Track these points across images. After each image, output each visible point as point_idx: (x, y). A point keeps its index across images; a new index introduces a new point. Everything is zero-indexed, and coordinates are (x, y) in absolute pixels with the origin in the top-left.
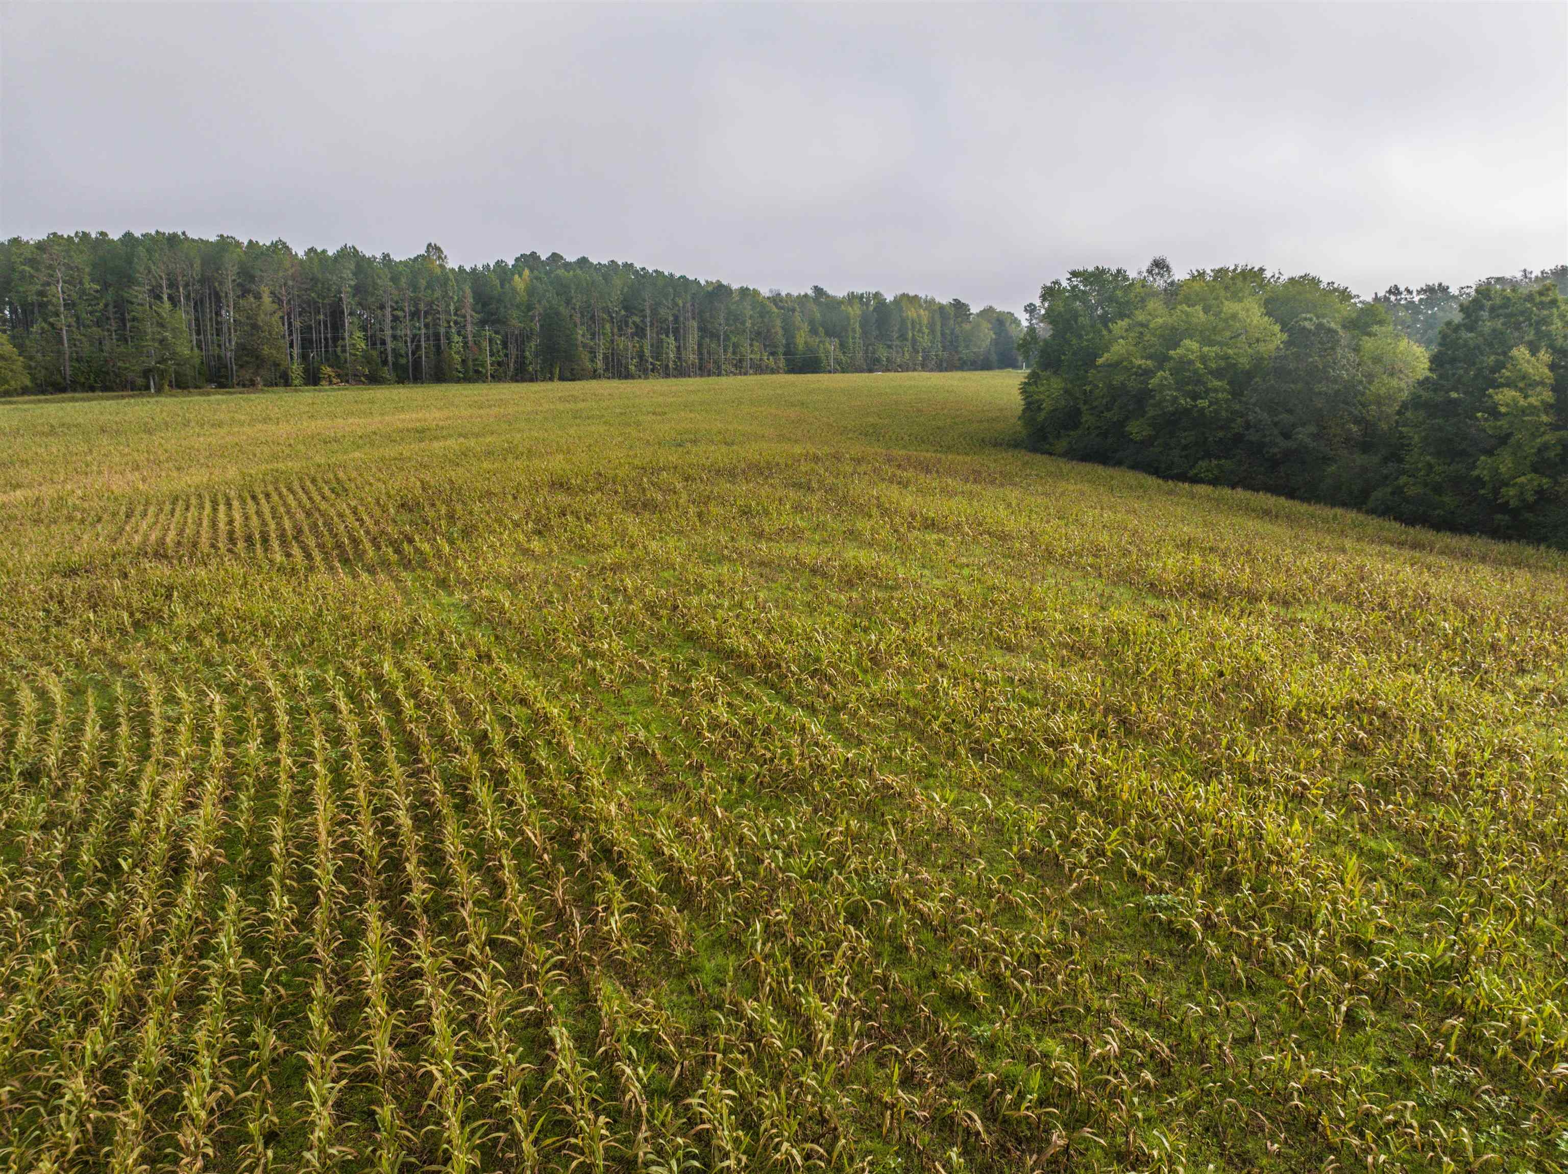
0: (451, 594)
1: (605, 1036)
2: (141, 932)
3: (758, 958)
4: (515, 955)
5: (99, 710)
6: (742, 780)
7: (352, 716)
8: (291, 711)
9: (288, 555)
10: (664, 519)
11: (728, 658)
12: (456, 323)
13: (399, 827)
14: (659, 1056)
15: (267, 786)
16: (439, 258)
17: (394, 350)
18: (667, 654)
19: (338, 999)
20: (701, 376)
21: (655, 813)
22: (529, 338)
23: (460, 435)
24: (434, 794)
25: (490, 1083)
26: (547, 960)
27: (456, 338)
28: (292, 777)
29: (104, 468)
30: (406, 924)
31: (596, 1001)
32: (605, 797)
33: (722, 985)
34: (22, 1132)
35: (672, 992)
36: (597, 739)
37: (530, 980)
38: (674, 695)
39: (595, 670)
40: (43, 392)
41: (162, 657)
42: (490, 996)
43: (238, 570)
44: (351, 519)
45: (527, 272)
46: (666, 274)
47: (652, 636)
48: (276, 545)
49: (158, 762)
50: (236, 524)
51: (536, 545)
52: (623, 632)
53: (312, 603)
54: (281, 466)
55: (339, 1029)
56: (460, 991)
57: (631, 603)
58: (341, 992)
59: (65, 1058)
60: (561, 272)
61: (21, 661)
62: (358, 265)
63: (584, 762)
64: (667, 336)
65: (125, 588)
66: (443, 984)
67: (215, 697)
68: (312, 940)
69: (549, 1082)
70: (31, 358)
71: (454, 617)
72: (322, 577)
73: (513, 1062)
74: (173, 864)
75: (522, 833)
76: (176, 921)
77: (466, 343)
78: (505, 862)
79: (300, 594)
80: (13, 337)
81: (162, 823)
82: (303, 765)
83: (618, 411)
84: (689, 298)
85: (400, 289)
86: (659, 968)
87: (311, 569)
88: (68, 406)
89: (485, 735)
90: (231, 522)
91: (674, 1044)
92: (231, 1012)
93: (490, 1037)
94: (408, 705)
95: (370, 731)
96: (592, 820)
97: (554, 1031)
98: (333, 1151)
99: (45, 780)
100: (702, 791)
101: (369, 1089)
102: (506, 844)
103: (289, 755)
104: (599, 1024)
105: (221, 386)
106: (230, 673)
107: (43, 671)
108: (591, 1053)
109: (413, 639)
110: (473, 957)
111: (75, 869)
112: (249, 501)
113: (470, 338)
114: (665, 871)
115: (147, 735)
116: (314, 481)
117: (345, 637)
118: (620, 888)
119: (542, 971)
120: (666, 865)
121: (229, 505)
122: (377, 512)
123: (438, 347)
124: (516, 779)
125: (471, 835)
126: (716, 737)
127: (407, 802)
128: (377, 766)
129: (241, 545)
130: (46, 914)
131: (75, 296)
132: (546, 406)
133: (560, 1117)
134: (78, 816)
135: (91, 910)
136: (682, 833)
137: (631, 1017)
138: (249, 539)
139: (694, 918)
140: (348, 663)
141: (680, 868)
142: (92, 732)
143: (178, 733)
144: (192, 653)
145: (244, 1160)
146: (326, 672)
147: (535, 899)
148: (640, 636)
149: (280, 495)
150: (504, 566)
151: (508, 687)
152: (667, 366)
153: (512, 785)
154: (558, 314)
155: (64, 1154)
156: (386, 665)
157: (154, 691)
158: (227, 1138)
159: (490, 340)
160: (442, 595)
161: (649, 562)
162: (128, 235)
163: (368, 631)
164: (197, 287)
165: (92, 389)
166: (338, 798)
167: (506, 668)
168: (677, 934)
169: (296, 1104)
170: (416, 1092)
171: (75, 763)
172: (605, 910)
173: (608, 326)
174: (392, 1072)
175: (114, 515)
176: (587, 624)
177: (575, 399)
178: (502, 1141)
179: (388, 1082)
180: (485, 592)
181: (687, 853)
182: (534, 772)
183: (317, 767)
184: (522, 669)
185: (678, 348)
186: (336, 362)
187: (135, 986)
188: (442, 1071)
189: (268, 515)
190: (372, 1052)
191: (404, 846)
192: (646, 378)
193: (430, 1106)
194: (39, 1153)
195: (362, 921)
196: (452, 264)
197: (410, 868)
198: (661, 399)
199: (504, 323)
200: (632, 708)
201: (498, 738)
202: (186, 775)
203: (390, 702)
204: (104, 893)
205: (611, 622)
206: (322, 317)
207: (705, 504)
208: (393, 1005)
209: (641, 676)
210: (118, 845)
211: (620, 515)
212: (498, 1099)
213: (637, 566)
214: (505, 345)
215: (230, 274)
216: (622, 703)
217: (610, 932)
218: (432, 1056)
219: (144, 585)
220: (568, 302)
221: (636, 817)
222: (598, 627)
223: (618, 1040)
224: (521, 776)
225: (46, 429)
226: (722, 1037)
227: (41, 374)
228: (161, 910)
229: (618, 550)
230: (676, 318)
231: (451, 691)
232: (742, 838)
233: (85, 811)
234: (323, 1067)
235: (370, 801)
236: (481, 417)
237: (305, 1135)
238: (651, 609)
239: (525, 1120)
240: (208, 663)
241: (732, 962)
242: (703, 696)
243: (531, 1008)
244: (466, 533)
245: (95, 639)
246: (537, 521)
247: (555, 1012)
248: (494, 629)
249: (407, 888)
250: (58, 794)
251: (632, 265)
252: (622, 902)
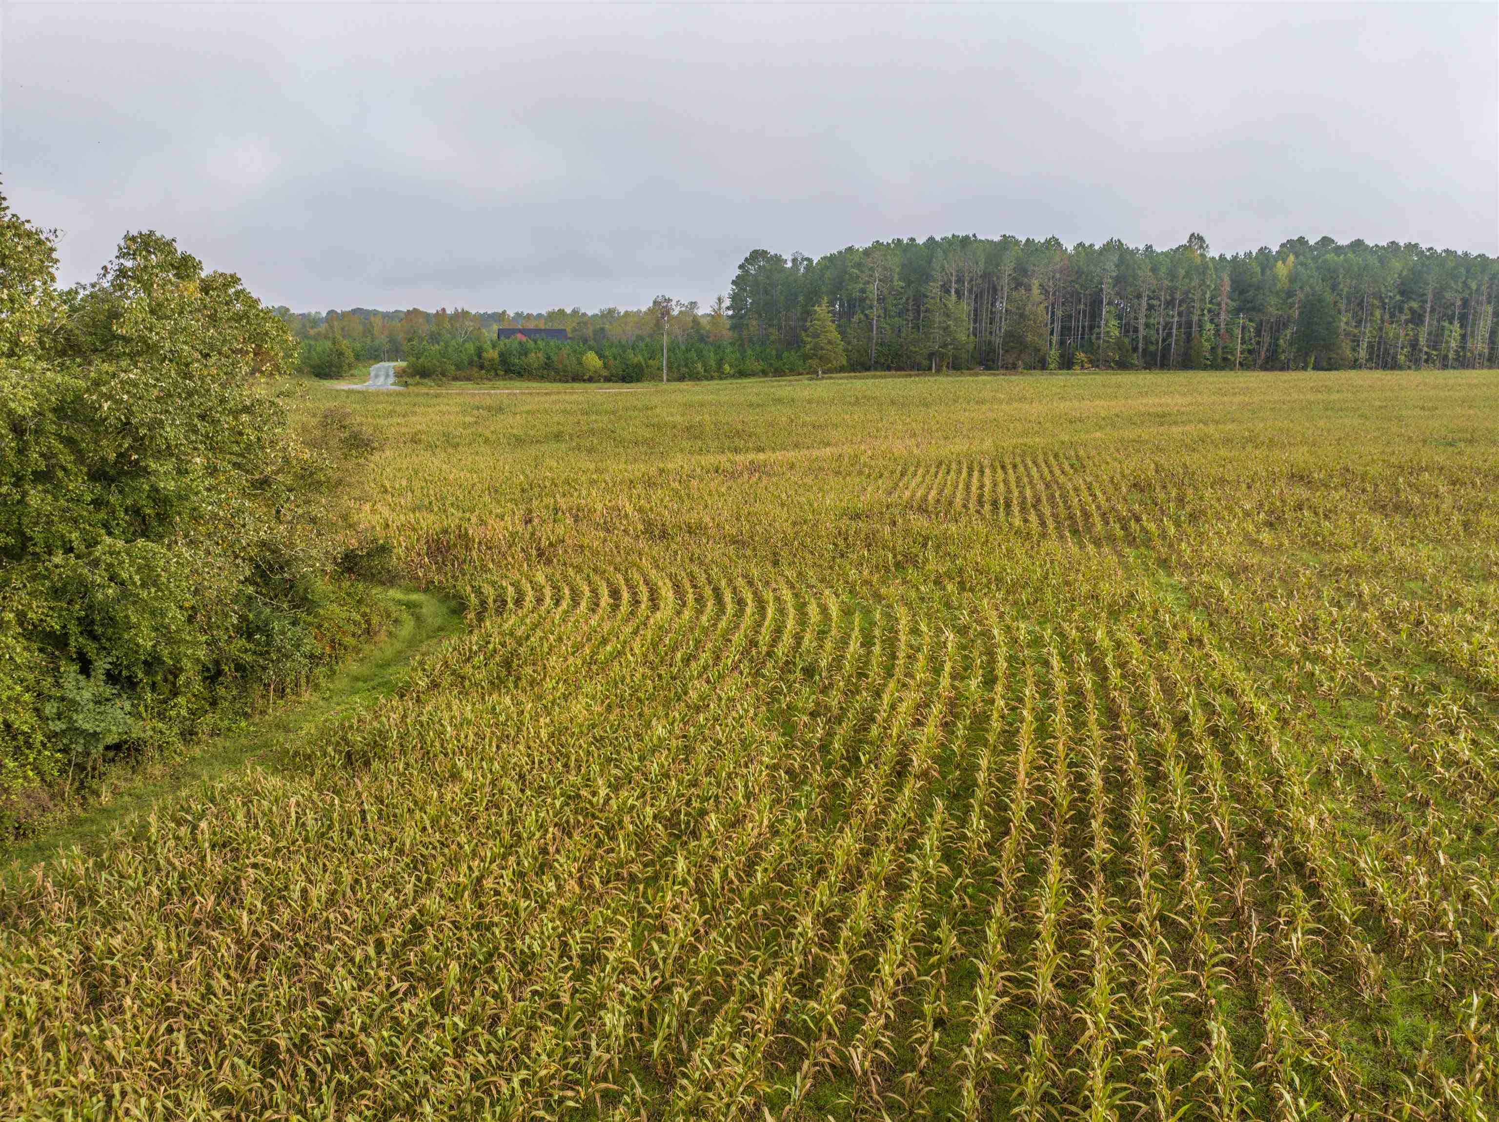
0: (1170, 575)
1: (1265, 1051)
2: (867, 817)
3: (1471, 1037)
4: (1184, 938)
5: (862, 630)
6: (1478, 830)
7: (1062, 674)
8: (1010, 659)
9: (1026, 521)
10: (1418, 525)
11: (1480, 689)
12: (1210, 311)
13: (1090, 784)
14: (1325, 1097)
15: (980, 721)
16: (1201, 247)
17: (1145, 337)
18: (1402, 672)
19: (1013, 924)
20: (1490, 368)
21: (1362, 839)
22: (1285, 326)
23: (1200, 421)
24: (1127, 762)
25: (1139, 1051)
26: (1216, 954)
27: (1208, 326)
28: (1003, 717)
29: (890, 434)
30: (1084, 878)
31: (1262, 1012)
32: (1304, 808)
33: (1415, 1049)
34: (767, 944)
35: (1352, 1035)
36: (1305, 746)
37: (1195, 967)
38: (1404, 718)
39: (1313, 674)
40: (854, 371)
41: (913, 594)
42: (1153, 969)
43: (982, 529)
44: (1085, 495)
45: (1292, 258)
46: (1460, 253)
47: (1385, 650)
48: (1016, 509)
49: (899, 681)
50: (986, 489)
51: (1266, 537)
52: (1352, 640)
53: (1041, 566)
54: (1029, 441)
55: (1009, 951)
56: (1124, 954)
57: (1365, 610)
58: (1016, 919)
59: (802, 897)
60: (1330, 257)
61: (813, 581)
62: (1122, 258)
63: (1287, 766)
64: (1451, 323)
65: (893, 534)
66: (1110, 942)
67: (950, 636)
68: (998, 865)
69: (1199, 1074)
70: (849, 343)
71: (1170, 597)
72: (1052, 544)
73: (1166, 1041)
74: (898, 768)
75: (1210, 821)
76: (894, 815)
77: (1217, 331)
78: (1188, 845)
79: (1031, 557)
80: (839, 326)
81: (895, 732)
82: (1013, 709)
83: (1377, 404)
84: (1486, 278)
85: (1159, 279)
86: (1340, 1004)
87: (1044, 535)
88: (870, 382)
89: (1186, 718)
90: (981, 487)
91: (1346, 1090)
92: (924, 906)
93: (1147, 1008)
94: (1115, 674)
95: (1077, 690)
96: (1287, 828)
97: (1212, 1025)
98: (989, 1056)
99: (817, 677)
100: (1424, 830)
101: (1027, 1014)
102: (1191, 829)
103: (1003, 697)
104: (1261, 1037)
105: (988, 368)
106: (964, 617)
107: (827, 592)
108: (1249, 1063)
109: (1129, 612)
110: (1142, 926)
111: (829, 752)
112: (1000, 471)
113: (1222, 326)
114: (1363, 904)
115: (894, 657)
116: (1056, 456)
117: (1065, 601)
118: (1308, 906)
119: (1210, 963)
120: (1368, 898)
121: (982, 472)
122: (1110, 490)
123: (1189, 335)
124: (1211, 767)
125: (1158, 811)
126: (1452, 774)
127: (1102, 763)
128: (1079, 724)
129: (987, 507)
130: (804, 782)
131: (886, 292)
132: (1295, 396)
133: (1205, 1113)
134: (836, 711)
135: (835, 788)
136: (1391, 868)
137: (1299, 1043)
138: (995, 503)
139: (1392, 963)
140: (1065, 625)
141: (1383, 906)
142: (854, 646)
143: (917, 660)
144: (938, 594)
145: (916, 1032)
146: (1044, 629)
147: (1214, 890)
148: (1370, 646)
149: (1025, 466)
150: (1229, 554)
151: (1215, 674)
152: (1446, 357)
153: (1206, 772)
154: (1320, 301)
155: (791, 972)
156: (1099, 633)
157: (903, 622)
158: (905, 1008)
159: (1244, 328)
160: (1161, 574)
161: (1394, 569)
162: (931, 239)
163: (1086, 598)
164: (980, 281)
165: (889, 368)
166: (1040, 745)
167: (1216, 655)
168: (1368, 975)
169: (964, 1002)
170: (1067, 1033)
171: (840, 668)
172: (1287, 923)
173: (1378, 313)
174: (1049, 1006)
175: (892, 473)
176: (1311, 625)
177: (1329, 390)
178: (1142, 1111)
179: (1044, 1014)
180: (1205, 578)
181: (1394, 892)
182: (1231, 765)
183: (1025, 713)
184: (1233, 660)
185: (1464, 337)
186: (1090, 348)
187: (857, 859)
188: (1095, 1023)
189: (1013, 485)
190: (1035, 982)
191: (1092, 804)
192: (1418, 368)
193: (1078, 1051)
194: (776, 964)
195: (1044, 861)
196: (1213, 253)
197: (1095, 825)
198: (1432, 393)
199: (1259, 311)
200: (1349, 722)
201: (1198, 723)
202: (918, 696)
203: (1098, 668)
204: (845, 777)
205: (1339, 626)
206: (1082, 307)
207: (1475, 512)
208: (1060, 946)
209: (1366, 690)
210: (860, 741)
211: (1364, 515)
212: (1144, 1070)
213: (1378, 572)
214: (1258, 333)
215: (1008, 266)
216: (1337, 712)
217: (1289, 947)
218: (1089, 1005)
219: (907, 532)
220: (1334, 288)
221: (1338, 837)
222: (1322, 630)
223: (1281, 1062)
224: (1217, 765)
225: (853, 399)
226: (1408, 1106)
227: (854, 356)
228: (884, 803)
229: (1358, 552)
230: (1465, 303)
231: (1158, 668)
232: (1467, 895)
233: (841, 708)
234: (991, 979)
235: (1067, 755)
236: (1224, 404)
237: (967, 1032)
238: (1389, 620)
239: (1168, 1101)
240: (948, 605)
241: (1433, 1029)
242: (1440, 726)
243: (1192, 995)
244: (1193, 518)
245: (866, 572)
246: (1271, 512)
247: (1217, 1008)
248: (1209, 615)
249: (1089, 843)
250: (825, 690)
251: (1416, 245)
252: (1307, 921)
